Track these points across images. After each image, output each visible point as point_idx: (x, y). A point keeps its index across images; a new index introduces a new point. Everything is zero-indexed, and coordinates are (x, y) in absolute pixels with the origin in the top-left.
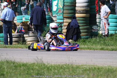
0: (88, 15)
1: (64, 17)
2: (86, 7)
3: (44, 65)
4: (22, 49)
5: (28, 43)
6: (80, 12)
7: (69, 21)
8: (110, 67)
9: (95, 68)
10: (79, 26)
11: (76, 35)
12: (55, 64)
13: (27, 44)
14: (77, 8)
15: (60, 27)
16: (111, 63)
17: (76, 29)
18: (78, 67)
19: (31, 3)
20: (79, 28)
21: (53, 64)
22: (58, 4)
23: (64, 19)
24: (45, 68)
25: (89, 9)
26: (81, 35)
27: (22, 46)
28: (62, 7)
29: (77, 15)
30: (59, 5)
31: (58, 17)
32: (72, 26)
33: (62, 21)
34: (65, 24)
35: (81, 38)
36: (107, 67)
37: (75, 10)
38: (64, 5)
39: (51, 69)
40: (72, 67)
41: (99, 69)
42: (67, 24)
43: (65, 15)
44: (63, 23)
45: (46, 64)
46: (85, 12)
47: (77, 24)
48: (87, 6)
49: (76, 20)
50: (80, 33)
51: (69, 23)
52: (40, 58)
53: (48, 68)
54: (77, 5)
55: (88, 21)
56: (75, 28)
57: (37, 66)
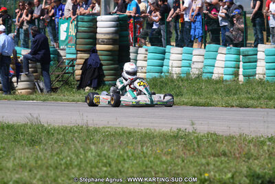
0: (116, 47)
1: (77, 51)
2: (112, 33)
3: (43, 126)
4: (9, 102)
5: (19, 91)
6: (103, 42)
7: (86, 56)
8: (148, 131)
9: (124, 132)
10: (101, 65)
11: (96, 80)
12: (60, 125)
13: (17, 93)
14: (98, 36)
15: (71, 66)
16: (151, 125)
17: (97, 70)
18: (96, 130)
19: (24, 28)
20: (101, 68)
21: (57, 125)
22: (68, 28)
23: (77, 54)
24: (43, 132)
25: (118, 37)
26: (105, 79)
27: (9, 96)
28: (74, 34)
29: (99, 47)
30: (70, 30)
31: (68, 51)
32: (90, 65)
33: (74, 56)
34: (79, 61)
35: (105, 85)
36: (144, 131)
37: (95, 39)
38: (77, 31)
39: (53, 134)
40: (88, 131)
41: (130, 133)
42: (82, 61)
43: (79, 47)
44: (76, 59)
45: (46, 125)
46: (112, 41)
47: (98, 61)
48: (115, 33)
49: (97, 56)
50: (104, 76)
51: (86, 60)
52: (35, 116)
53: (48, 132)
54: (99, 30)
55: (117, 57)
56: (95, 69)
57: (30, 128)
